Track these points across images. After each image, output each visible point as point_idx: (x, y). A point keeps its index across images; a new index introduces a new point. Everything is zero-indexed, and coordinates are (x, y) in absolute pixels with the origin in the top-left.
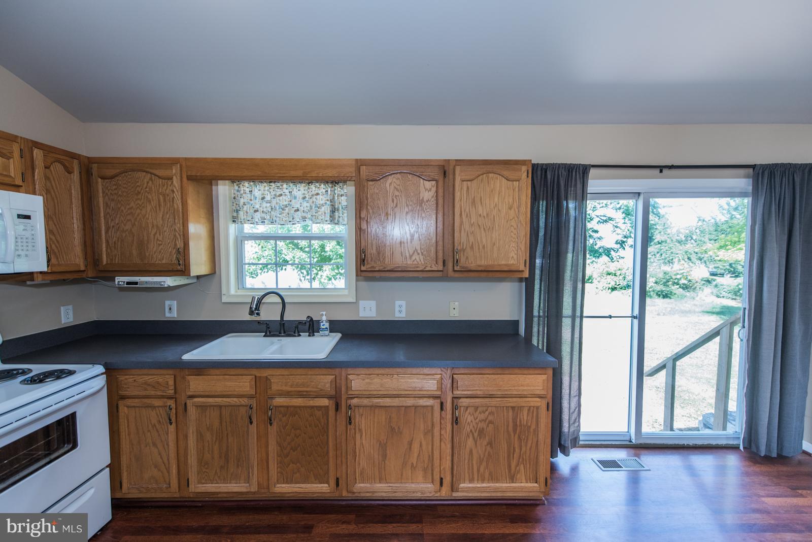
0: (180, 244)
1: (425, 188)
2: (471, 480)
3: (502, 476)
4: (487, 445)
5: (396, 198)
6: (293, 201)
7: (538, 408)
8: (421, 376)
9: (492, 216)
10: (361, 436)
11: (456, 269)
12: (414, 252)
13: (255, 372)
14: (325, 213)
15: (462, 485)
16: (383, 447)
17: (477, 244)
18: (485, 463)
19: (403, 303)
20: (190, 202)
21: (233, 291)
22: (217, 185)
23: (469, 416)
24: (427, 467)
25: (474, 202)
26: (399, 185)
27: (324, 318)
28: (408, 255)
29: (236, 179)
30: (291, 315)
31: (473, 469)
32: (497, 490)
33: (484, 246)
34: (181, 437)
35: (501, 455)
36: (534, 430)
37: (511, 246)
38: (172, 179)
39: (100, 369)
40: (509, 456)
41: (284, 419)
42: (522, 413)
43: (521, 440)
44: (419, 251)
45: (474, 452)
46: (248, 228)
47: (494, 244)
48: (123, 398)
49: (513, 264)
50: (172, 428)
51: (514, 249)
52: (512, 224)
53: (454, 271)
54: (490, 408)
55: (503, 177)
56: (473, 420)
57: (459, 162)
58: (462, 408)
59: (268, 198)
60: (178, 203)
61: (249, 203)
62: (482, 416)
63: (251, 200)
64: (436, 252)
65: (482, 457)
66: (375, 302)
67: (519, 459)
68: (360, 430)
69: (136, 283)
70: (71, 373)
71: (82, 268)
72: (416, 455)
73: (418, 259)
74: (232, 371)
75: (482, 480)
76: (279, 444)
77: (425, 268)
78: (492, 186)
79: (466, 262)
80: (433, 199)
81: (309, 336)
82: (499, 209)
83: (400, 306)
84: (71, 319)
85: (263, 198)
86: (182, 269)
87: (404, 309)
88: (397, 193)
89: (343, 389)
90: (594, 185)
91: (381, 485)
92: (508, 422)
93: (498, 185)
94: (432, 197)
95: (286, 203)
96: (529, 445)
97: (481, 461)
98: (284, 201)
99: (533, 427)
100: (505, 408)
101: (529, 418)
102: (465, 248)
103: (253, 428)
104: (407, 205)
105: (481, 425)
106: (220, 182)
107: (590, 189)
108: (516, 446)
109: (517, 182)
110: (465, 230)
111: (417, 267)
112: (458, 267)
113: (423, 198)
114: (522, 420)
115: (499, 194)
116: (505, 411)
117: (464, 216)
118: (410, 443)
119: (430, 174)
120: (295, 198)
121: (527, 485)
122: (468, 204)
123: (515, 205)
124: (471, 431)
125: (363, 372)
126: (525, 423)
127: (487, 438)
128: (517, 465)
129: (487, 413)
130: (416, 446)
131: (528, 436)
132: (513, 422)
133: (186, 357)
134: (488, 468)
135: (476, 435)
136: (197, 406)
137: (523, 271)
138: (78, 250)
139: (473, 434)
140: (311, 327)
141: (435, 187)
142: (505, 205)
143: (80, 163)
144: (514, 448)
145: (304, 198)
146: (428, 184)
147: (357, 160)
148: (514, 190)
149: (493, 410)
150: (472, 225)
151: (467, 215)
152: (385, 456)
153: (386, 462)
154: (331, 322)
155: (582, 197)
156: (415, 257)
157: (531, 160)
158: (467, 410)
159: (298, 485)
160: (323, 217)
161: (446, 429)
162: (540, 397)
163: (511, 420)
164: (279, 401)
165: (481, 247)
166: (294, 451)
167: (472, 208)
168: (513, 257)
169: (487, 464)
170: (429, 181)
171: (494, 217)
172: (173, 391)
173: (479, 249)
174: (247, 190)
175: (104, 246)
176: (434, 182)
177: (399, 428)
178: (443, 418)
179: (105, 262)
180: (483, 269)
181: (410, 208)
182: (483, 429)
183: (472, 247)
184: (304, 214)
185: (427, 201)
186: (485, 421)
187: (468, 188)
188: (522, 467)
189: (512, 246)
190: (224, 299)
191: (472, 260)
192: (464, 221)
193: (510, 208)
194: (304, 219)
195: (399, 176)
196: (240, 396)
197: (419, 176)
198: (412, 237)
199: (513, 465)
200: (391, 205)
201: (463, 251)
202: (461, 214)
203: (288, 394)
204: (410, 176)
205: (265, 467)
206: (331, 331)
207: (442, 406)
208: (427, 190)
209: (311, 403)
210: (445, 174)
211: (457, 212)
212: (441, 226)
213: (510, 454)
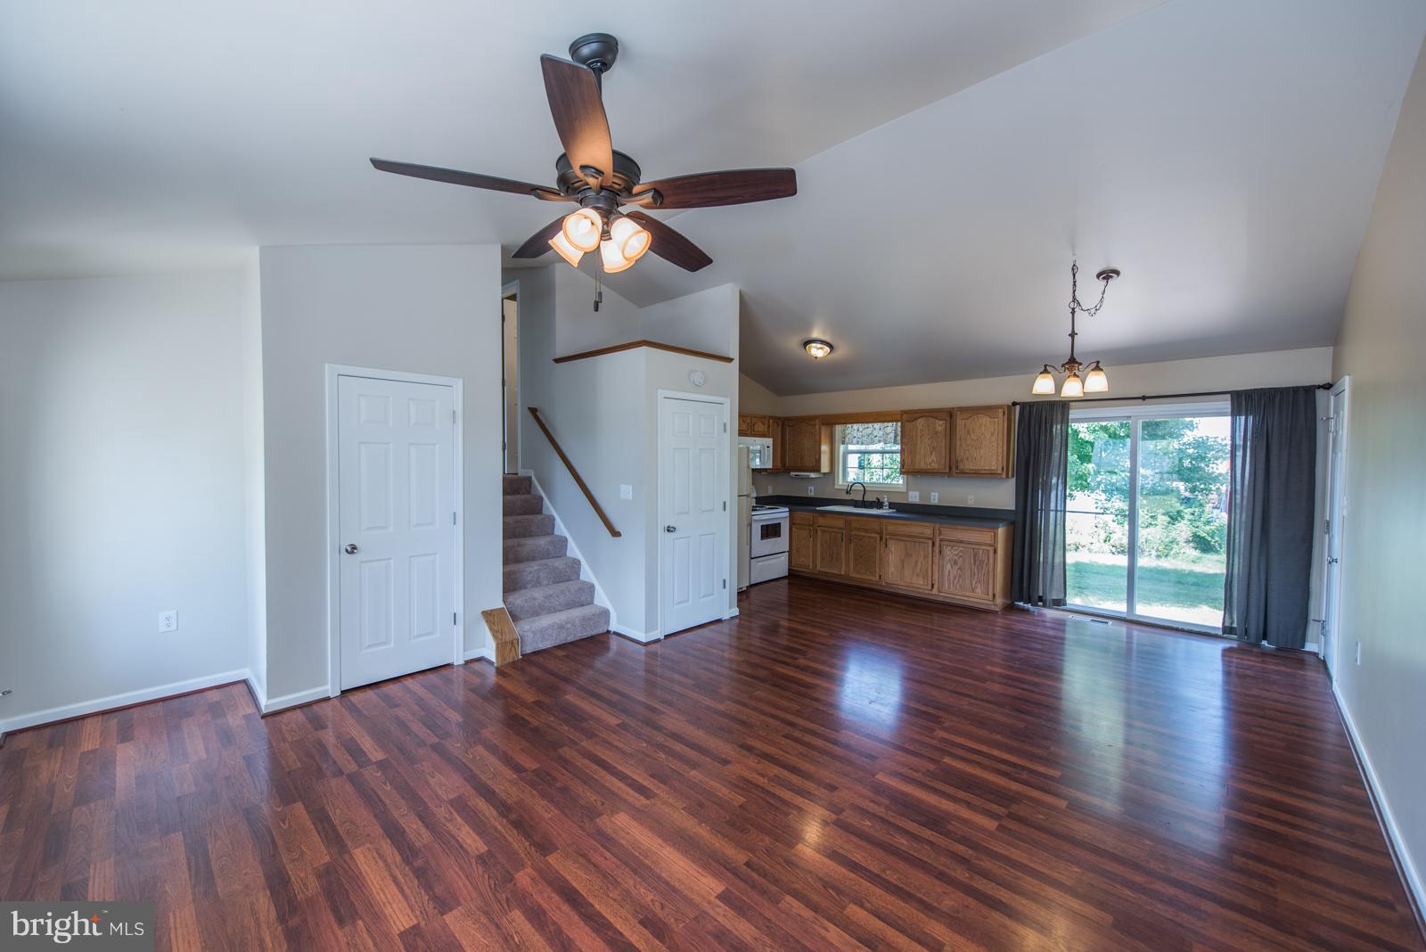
0: (817, 457)
1: (939, 424)
2: (949, 588)
3: (966, 589)
4: (959, 569)
5: (922, 431)
6: (874, 431)
7: (988, 552)
9: (980, 440)
10: (892, 554)
11: (957, 471)
12: (932, 461)
13: (845, 517)
14: (894, 439)
15: (944, 589)
16: (903, 561)
17: (971, 457)
18: (957, 580)
19: (937, 494)
20: (823, 436)
21: (840, 483)
22: (836, 426)
23: (948, 552)
24: (925, 576)
25: (968, 432)
26: (924, 423)
27: (885, 500)
28: (928, 463)
29: (846, 423)
30: (869, 498)
31: (950, 581)
32: (964, 596)
33: (975, 457)
34: (815, 545)
35: (967, 576)
36: (987, 564)
37: (992, 458)
38: (815, 426)
39: (784, 510)
40: (971, 577)
41: (857, 542)
42: (979, 553)
43: (979, 568)
44: (935, 461)
45: (951, 572)
46: (851, 447)
47: (982, 458)
48: (794, 524)
49: (993, 470)
50: (811, 539)
51: (994, 461)
52: (993, 445)
53: (956, 473)
54: (960, 548)
55: (987, 416)
56: (950, 554)
57: (960, 409)
58: (944, 547)
59: (861, 430)
60: (818, 438)
62: (956, 553)
63: (852, 433)
64: (945, 462)
65: (955, 575)
66: (918, 492)
68: (891, 552)
69: (799, 475)
70: (777, 508)
72: (919, 568)
73: (934, 466)
76: (854, 554)
77: (937, 470)
78: (980, 422)
79: (964, 467)
81: (878, 509)
82: (984, 436)
83: (934, 496)
84: (771, 493)
85: (858, 431)
86: (817, 469)
87: (937, 497)
88: (923, 428)
90: (1073, 414)
91: (901, 581)
92: (970, 557)
94: (943, 430)
95: (870, 434)
96: (983, 572)
97: (955, 578)
98: (869, 431)
99: (986, 562)
100: (969, 549)
101: (983, 557)
102: (963, 459)
103: (844, 543)
104: (928, 435)
105: (956, 558)
106: (838, 425)
107: (1070, 416)
109: (996, 419)
110: (963, 449)
111: (934, 470)
112: (959, 470)
113: (937, 430)
114: (979, 557)
115: (984, 427)
116: (969, 551)
117: (962, 440)
118: (916, 562)
119: (941, 416)
121: (982, 596)
122: (965, 434)
123: (996, 433)
124: (949, 560)
126: (981, 559)
127: (958, 565)
128: (977, 583)
129: (959, 551)
130: (919, 564)
131: (982, 567)
132: (974, 558)
133: (818, 509)
134: (958, 582)
136: (821, 531)
137: (1002, 474)
138: (779, 460)
139: (951, 563)
140: (879, 504)
141: (945, 425)
142: (988, 433)
144: (975, 572)
146: (941, 422)
147: (901, 411)
148: (993, 424)
149: (962, 549)
150: (967, 446)
151: (965, 440)
152: (903, 567)
153: (904, 570)
154: (890, 503)
155: (1065, 421)
156: (932, 464)
158: (947, 548)
159: (862, 575)
160: (892, 441)
161: (936, 558)
162: (990, 545)
163: (972, 557)
164: (854, 533)
166: (861, 558)
167: (968, 435)
168: (993, 465)
170: (941, 420)
172: (812, 523)
173: (972, 460)
174: (851, 428)
175: (787, 459)
176: (944, 421)
177: (910, 553)
178: (934, 551)
179: (787, 465)
180: (974, 472)
181: (930, 436)
182: (956, 560)
183: (967, 459)
184: (880, 439)
185: (940, 432)
186: (957, 555)
187: (965, 424)
188: (979, 585)
189: (994, 458)
190: (836, 487)
191: (969, 466)
192: (962, 443)
193: (992, 434)
194: (880, 441)
195: (924, 418)
196: (839, 528)
197: (936, 418)
198: (931, 453)
199: (974, 582)
200: (919, 434)
201: (962, 461)
202: (960, 439)
203: (859, 529)
204: (930, 418)
205: (847, 565)
206: (890, 508)
207: (933, 544)
208: (940, 426)
209: (869, 535)
210: (951, 416)
211: (958, 438)
212: (948, 447)
213: (973, 575)
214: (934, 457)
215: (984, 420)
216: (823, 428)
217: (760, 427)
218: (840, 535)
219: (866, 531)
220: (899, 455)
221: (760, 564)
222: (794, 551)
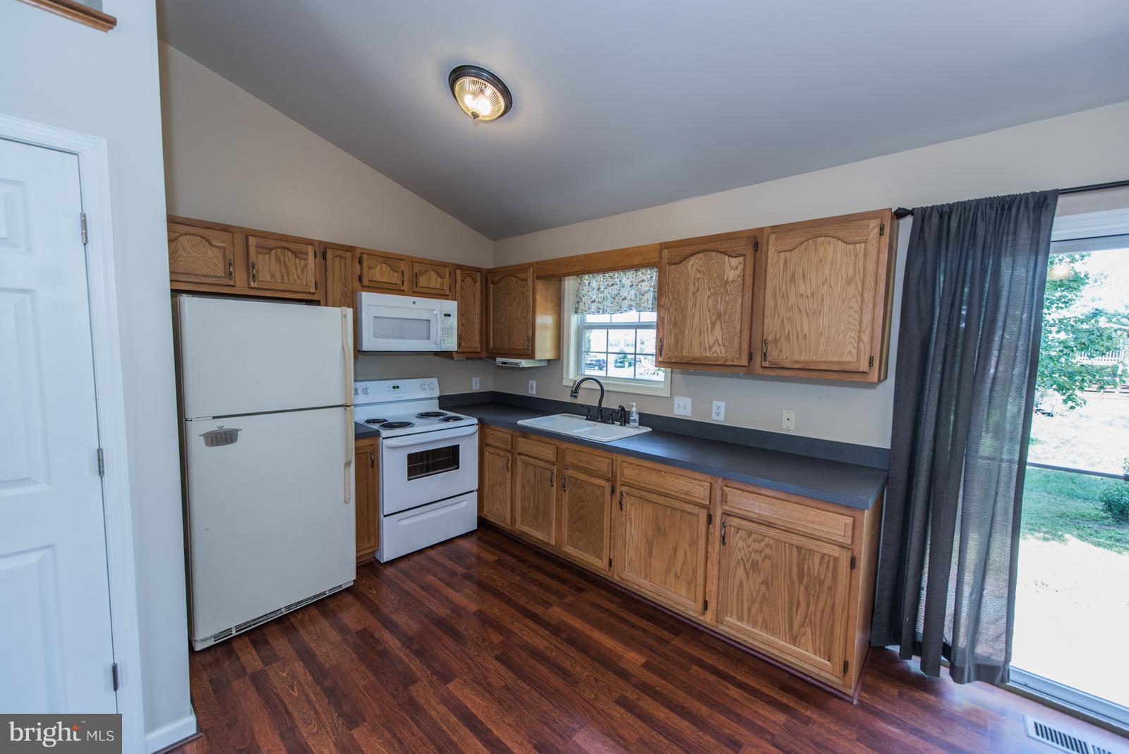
0: (530, 333)
1: (730, 266)
2: (740, 618)
3: (780, 630)
4: (762, 583)
5: (698, 282)
6: (622, 290)
7: (836, 559)
8: (688, 479)
9: (820, 296)
10: (631, 525)
11: (763, 365)
12: (715, 342)
13: (557, 443)
14: (648, 300)
15: (728, 619)
16: (650, 543)
17: (795, 334)
18: (758, 606)
19: (723, 405)
20: (538, 298)
21: (570, 375)
22: (564, 281)
23: (740, 540)
24: (691, 581)
25: (793, 278)
26: (702, 266)
27: (634, 409)
28: (707, 346)
29: (579, 274)
30: (611, 403)
31: (742, 606)
32: (771, 644)
33: (806, 335)
34: (513, 484)
35: (780, 604)
36: (830, 588)
37: (848, 336)
38: (526, 280)
39: (475, 421)
40: (790, 609)
41: (574, 489)
42: (811, 559)
43: (809, 594)
44: (720, 342)
45: (745, 585)
46: (588, 318)
47: (821, 334)
48: (487, 445)
49: (849, 362)
50: (509, 474)
51: (852, 340)
52: (851, 305)
53: (762, 367)
54: (766, 539)
55: (838, 239)
56: (745, 546)
57: (776, 229)
58: (733, 529)
59: (603, 288)
60: (531, 301)
61: (586, 294)
62: (757, 546)
63: (588, 292)
64: (740, 343)
65: (755, 595)
66: (691, 399)
67: (805, 618)
68: (630, 519)
69: (506, 363)
70: (460, 419)
71: (479, 350)
72: (680, 564)
73: (718, 352)
74: (544, 439)
75: (753, 624)
76: (570, 511)
77: (725, 362)
78: (821, 254)
79: (779, 356)
80: (739, 279)
81: (621, 425)
82: (831, 286)
83: (718, 408)
84: (478, 388)
85: (599, 289)
86: (530, 353)
87: (722, 412)
88: (699, 275)
89: (618, 475)
90: (1067, 225)
91: (645, 581)
92: (791, 564)
93: (831, 251)
94: (739, 276)
95: (617, 292)
96: (821, 605)
97: (753, 601)
98: (614, 290)
99: (828, 583)
100: (787, 545)
101: (822, 569)
102: (778, 338)
103: (554, 489)
104: (709, 289)
105: (755, 556)
106: (566, 278)
108: (802, 599)
109: (863, 245)
110: (779, 315)
111: (717, 361)
112: (767, 363)
113: (728, 278)
114: (812, 569)
115: (832, 265)
116: (787, 549)
117: (779, 298)
118: (675, 549)
119: (736, 248)
120: (623, 286)
121: (814, 657)
122: (784, 282)
123: (858, 278)
124: (742, 559)
125: (635, 462)
126: (816, 574)
127: (762, 575)
128: (802, 625)
129: (763, 544)
130: (680, 554)
131: (819, 592)
132: (799, 568)
133: (520, 422)
134: (761, 612)
135: (748, 566)
136: (522, 462)
137: (866, 373)
138: (477, 337)
139: (744, 565)
140: (621, 417)
141: (742, 265)
142: (840, 279)
143: (481, 275)
144: (798, 601)
145: (632, 286)
146: (734, 261)
147: (661, 244)
148: (856, 257)
149: (771, 543)
150: (789, 309)
151: (783, 296)
152: (651, 553)
153: (652, 560)
154: (641, 415)
156: (716, 348)
157: (891, 209)
158: (738, 532)
159: (581, 552)
160: (646, 304)
161: (714, 547)
162: (842, 546)
163: (795, 563)
164: (571, 472)
165: (801, 337)
166: (580, 520)
167: (790, 286)
168: (850, 352)
169: (761, 608)
170: (736, 257)
171: (822, 295)
172: (510, 447)
173: (798, 339)
174: (587, 282)
175: (491, 334)
176: (741, 259)
177: (665, 529)
178: (711, 533)
179: (491, 346)
180: (800, 366)
181: (712, 291)
182: (757, 562)
183: (788, 337)
184: (631, 303)
185: (732, 282)
186: (760, 552)
187: (786, 261)
188: (809, 629)
189: (850, 337)
190: (564, 383)
191: (788, 353)
192: (779, 303)
193: (849, 283)
194: (630, 307)
195: (701, 255)
196: (547, 462)
197: (724, 253)
198: (713, 324)
199: (797, 623)
200: (692, 289)
201: (776, 341)
202: (774, 295)
203: (577, 468)
204: (714, 254)
205: (559, 528)
206: (641, 424)
207: (710, 519)
208: (732, 268)
209: (593, 480)
210: (756, 246)
211: (769, 292)
212: (747, 312)
213: (793, 606)
214: (718, 334)
215: (832, 250)
216: (540, 286)
217: (434, 281)
218: (548, 473)
219: (589, 473)
220: (653, 332)
221: (404, 523)
222: (486, 489)
